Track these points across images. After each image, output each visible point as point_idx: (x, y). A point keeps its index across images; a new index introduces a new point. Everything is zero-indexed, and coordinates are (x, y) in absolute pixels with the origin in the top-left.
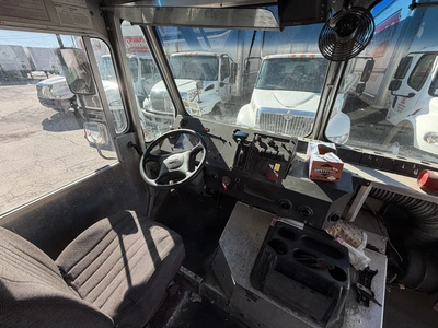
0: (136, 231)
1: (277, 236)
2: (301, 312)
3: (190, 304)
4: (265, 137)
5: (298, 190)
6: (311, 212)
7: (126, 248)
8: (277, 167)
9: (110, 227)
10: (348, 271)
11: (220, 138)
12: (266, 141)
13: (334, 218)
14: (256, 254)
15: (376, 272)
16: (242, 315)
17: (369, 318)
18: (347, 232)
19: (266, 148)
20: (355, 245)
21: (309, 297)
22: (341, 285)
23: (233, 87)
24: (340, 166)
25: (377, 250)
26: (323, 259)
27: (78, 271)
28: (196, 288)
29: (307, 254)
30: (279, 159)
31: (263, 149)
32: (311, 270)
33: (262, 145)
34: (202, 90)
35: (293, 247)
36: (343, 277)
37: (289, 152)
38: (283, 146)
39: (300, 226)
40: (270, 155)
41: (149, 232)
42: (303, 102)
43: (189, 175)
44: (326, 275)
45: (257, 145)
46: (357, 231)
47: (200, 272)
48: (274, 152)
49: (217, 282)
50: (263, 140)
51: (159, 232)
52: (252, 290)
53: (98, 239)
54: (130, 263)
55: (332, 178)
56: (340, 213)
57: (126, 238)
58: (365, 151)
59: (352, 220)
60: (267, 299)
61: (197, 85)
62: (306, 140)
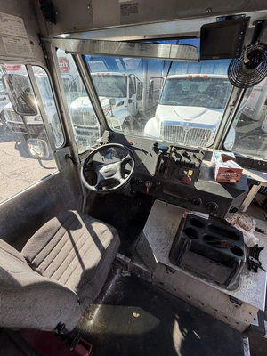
0: (81, 227)
1: (189, 226)
2: (208, 278)
3: (121, 279)
4: (180, 148)
5: (207, 190)
6: (217, 206)
7: (75, 241)
8: (190, 173)
9: (60, 225)
10: (244, 249)
11: (143, 150)
12: (180, 152)
13: (234, 210)
14: (173, 239)
15: (262, 248)
16: (162, 284)
17: (257, 281)
18: (241, 220)
19: (181, 158)
20: (247, 230)
21: (215, 268)
22: (239, 259)
23: (139, 103)
24: (239, 171)
25: (263, 232)
26: (225, 240)
27: (40, 260)
28: (126, 267)
29: (213, 237)
30: (191, 166)
31: (178, 159)
32: (218, 249)
33: (177, 155)
34: (114, 106)
35: (202, 233)
36: (240, 253)
37: (199, 160)
38: (194, 156)
39: (206, 216)
40: (184, 163)
41: (92, 228)
42: (198, 116)
43: (123, 181)
44: (229, 252)
45: (173, 155)
46: (249, 219)
47: (128, 255)
48: (187, 161)
49: (141, 261)
50: (178, 151)
51: (99, 227)
52: (170, 265)
53: (51, 234)
54: (80, 252)
55: (233, 181)
56: (237, 206)
57: (74, 233)
58: (255, 158)
59: (244, 211)
60: (182, 271)
61: (110, 102)
62: (210, 150)
